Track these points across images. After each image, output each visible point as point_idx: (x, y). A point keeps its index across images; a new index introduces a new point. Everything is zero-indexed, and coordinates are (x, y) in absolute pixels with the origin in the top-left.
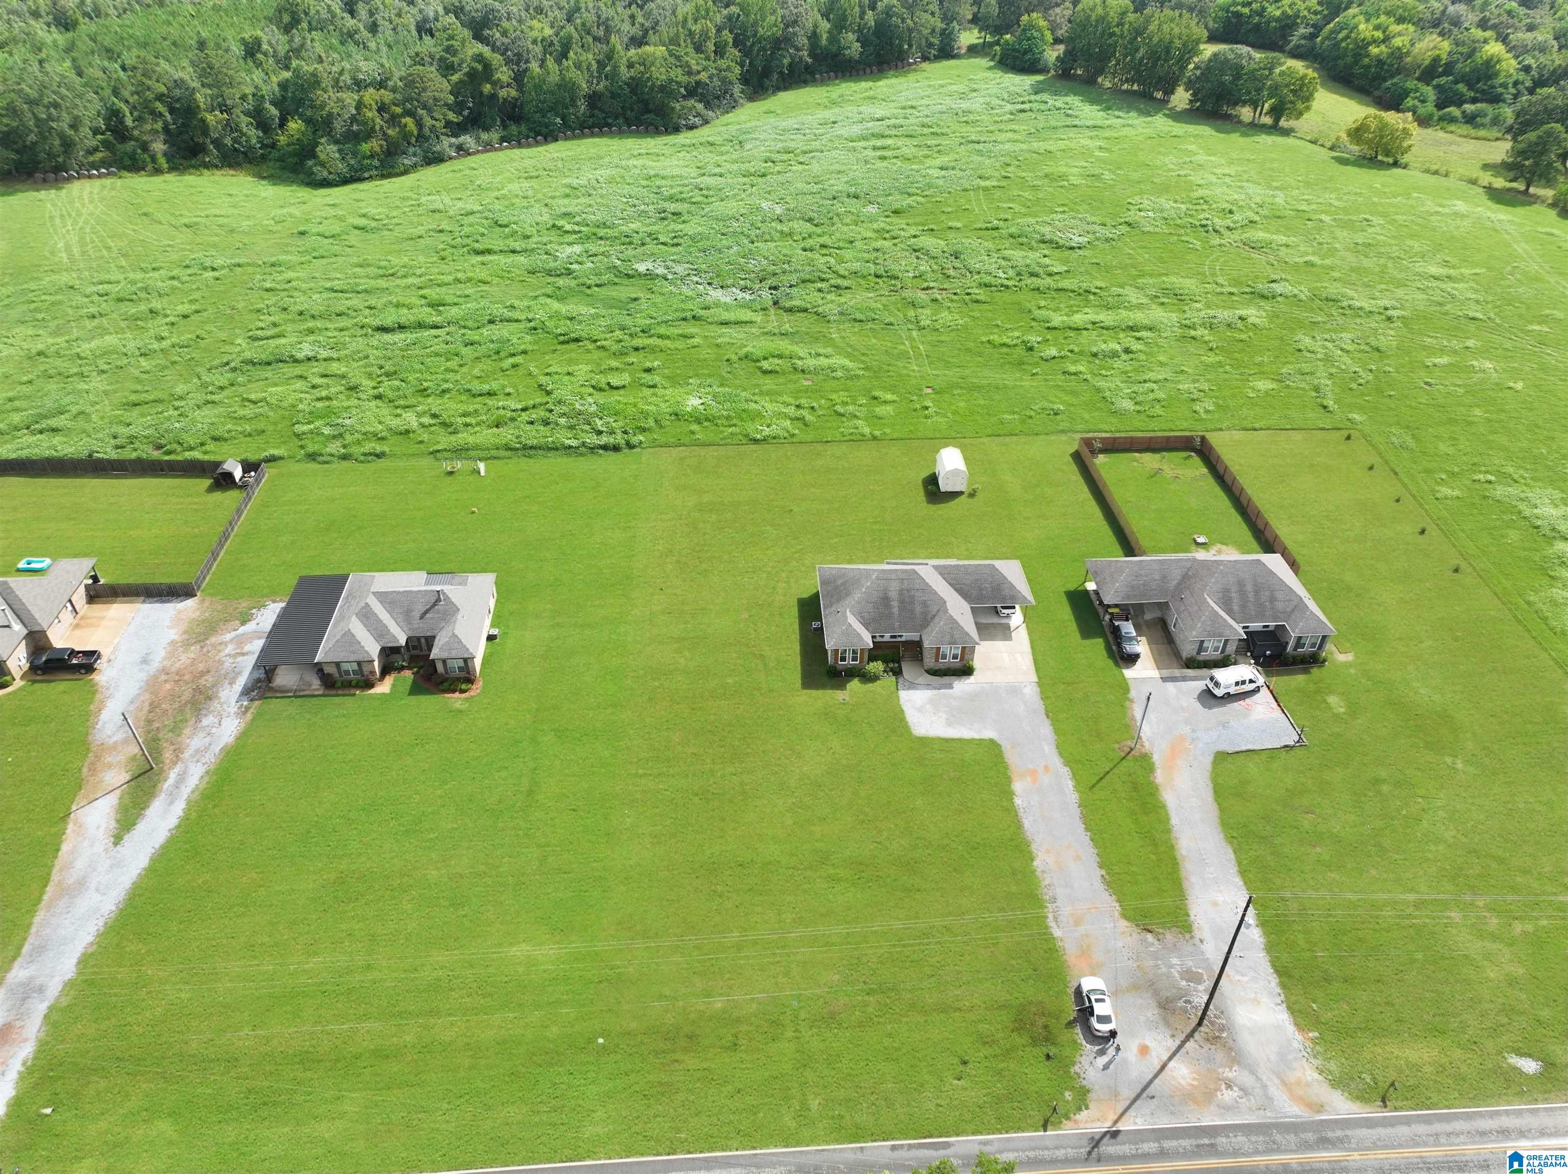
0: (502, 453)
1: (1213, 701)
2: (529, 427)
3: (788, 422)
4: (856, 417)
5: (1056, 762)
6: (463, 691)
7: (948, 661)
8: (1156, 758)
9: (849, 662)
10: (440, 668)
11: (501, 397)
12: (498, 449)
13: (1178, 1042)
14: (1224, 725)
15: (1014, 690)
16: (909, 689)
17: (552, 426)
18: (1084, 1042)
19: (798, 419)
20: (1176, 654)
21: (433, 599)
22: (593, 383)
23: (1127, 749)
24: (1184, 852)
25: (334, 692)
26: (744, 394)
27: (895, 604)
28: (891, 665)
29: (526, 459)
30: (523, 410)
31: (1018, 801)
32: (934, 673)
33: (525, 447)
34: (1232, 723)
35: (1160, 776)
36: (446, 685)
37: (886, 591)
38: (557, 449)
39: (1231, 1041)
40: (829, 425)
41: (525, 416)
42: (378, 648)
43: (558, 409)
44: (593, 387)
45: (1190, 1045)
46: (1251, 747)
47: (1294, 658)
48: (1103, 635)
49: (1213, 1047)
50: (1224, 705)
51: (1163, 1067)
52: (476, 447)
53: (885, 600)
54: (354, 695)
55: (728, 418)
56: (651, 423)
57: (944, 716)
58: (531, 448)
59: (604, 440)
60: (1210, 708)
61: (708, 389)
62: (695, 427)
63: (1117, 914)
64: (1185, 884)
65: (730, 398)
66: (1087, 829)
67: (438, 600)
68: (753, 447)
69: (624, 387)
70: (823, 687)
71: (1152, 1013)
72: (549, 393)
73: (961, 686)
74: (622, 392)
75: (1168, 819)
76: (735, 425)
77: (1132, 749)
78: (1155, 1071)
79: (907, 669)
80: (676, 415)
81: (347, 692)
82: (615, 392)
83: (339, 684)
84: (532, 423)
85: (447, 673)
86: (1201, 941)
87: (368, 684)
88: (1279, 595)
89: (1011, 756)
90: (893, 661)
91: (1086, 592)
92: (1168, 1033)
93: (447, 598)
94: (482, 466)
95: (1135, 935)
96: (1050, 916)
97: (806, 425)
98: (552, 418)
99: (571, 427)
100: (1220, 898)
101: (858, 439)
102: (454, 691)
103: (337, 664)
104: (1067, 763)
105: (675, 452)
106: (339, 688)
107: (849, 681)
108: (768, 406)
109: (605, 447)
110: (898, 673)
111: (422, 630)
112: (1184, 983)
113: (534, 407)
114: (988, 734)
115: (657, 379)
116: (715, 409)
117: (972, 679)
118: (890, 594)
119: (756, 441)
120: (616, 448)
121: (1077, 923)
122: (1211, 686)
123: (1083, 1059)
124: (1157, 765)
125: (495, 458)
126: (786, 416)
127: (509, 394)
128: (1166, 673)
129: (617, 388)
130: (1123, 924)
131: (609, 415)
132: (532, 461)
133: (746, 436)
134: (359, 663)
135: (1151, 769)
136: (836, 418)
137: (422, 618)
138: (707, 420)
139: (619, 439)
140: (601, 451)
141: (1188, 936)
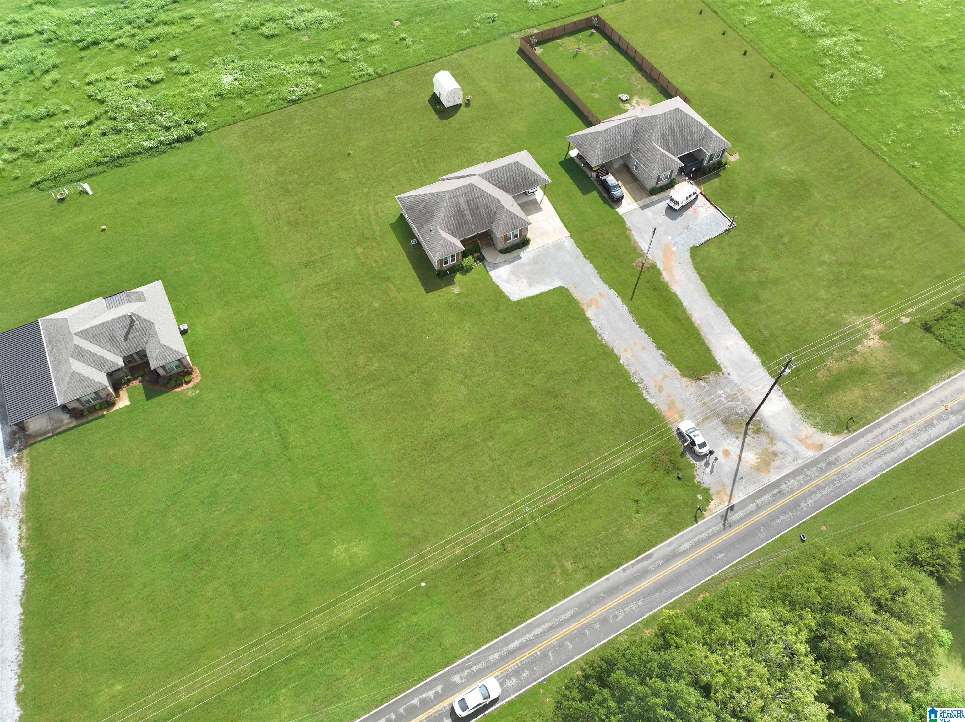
0: (95, 169)
1: (675, 214)
2: (104, 139)
3: (310, 78)
4: (357, 60)
5: (604, 288)
6: (188, 383)
7: (513, 241)
8: (659, 265)
9: (450, 263)
10: (161, 372)
11: (61, 116)
12: (90, 166)
13: (741, 441)
14: (687, 228)
15: (559, 247)
16: (494, 268)
17: (124, 133)
18: (695, 462)
19: (316, 74)
20: (642, 187)
21: (128, 322)
22: (135, 82)
23: (641, 265)
24: (698, 322)
25: (84, 420)
26: (263, 62)
27: (467, 212)
28: (476, 255)
29: (119, 169)
30: (90, 123)
31: (594, 324)
32: (506, 251)
33: (113, 159)
34: (691, 225)
35: (666, 277)
36: (173, 382)
37: (458, 205)
38: (140, 153)
39: (766, 428)
40: (340, 72)
41: (95, 130)
42: (105, 376)
43: (120, 115)
44: (136, 86)
45: (748, 439)
46: (707, 238)
47: (709, 167)
48: (595, 189)
49: (759, 435)
50: (681, 214)
51: (740, 459)
52: (70, 171)
53: (460, 212)
54: (103, 416)
55: (262, 87)
56: (204, 109)
57: (525, 280)
58: (118, 158)
59: (175, 133)
60: (675, 219)
61: (233, 65)
62: (241, 102)
63: (679, 375)
64: (707, 342)
65: (255, 69)
66: (641, 327)
67: (132, 322)
68: (294, 107)
69: (162, 80)
70: (439, 287)
71: (722, 429)
72: (102, 102)
73: (526, 254)
74: (163, 85)
75: (682, 303)
76: (270, 92)
77: (643, 264)
78: (737, 463)
79: (488, 254)
80: (220, 95)
81: (96, 416)
82: (157, 86)
83: (86, 412)
84: (104, 134)
85: (167, 372)
86: (729, 374)
87: (110, 404)
88: (694, 129)
89: (577, 294)
90: (476, 252)
91: (572, 158)
92: (734, 437)
93: (139, 317)
94: (86, 186)
95: (694, 385)
96: (644, 391)
97: (323, 77)
98: (121, 126)
99: (141, 130)
100: (728, 344)
101: (366, 80)
102: (181, 385)
103: (78, 400)
104: (611, 287)
105: (236, 127)
106: (87, 415)
107: (454, 276)
108: (287, 67)
109: (179, 140)
110: (482, 259)
111: (132, 348)
112: (730, 403)
113: (97, 118)
114: (557, 284)
115: (187, 66)
116: (248, 82)
117: (530, 247)
118: (461, 206)
119: (293, 102)
120: (188, 139)
121: (660, 390)
122: (672, 204)
123: (698, 472)
124: (662, 270)
125: (92, 175)
126: (305, 73)
127: (66, 111)
128: (641, 203)
129: (157, 82)
130: (685, 380)
131: (167, 110)
132: (124, 169)
133: (284, 99)
134: (96, 393)
135: (659, 273)
136: (342, 65)
137: (126, 338)
138: (246, 93)
139: (187, 130)
140: (177, 145)
141: (720, 374)
